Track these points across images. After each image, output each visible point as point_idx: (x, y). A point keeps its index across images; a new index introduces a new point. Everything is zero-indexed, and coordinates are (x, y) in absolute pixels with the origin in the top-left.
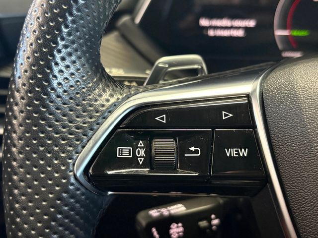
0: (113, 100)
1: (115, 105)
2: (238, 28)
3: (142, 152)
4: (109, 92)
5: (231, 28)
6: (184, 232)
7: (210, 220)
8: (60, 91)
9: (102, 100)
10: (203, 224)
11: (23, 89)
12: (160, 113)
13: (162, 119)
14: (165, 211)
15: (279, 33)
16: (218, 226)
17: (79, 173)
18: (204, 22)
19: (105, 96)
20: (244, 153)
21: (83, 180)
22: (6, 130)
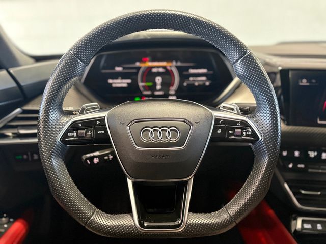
0: (66, 121)
1: (67, 122)
2: (124, 83)
3: (75, 134)
4: (65, 118)
5: (121, 83)
6: (99, 161)
7: (108, 156)
8: (52, 120)
9: (63, 121)
10: (106, 158)
11: (42, 120)
12: (79, 123)
13: (80, 125)
14: (92, 154)
15: (141, 84)
16: (112, 158)
17: (59, 140)
18: (110, 81)
19: (64, 119)
20: (103, 132)
21: (60, 142)
22: (38, 131)
